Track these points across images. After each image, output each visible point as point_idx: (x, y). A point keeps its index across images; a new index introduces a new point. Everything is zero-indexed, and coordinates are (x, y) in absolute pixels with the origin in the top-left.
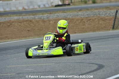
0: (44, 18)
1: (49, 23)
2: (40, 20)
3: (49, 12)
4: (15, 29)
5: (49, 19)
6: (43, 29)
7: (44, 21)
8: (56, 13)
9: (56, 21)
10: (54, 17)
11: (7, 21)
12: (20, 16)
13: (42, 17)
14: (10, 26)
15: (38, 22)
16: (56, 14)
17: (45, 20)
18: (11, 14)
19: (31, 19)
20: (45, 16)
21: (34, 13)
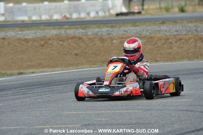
0: (102, 34)
1: (112, 43)
2: (95, 38)
3: (110, 25)
4: (53, 52)
5: (111, 36)
6: (101, 53)
7: (102, 40)
8: (121, 26)
9: (123, 40)
10: (120, 32)
11: (40, 38)
12: (59, 29)
13: (98, 32)
14: (46, 45)
15: (92, 41)
16: (122, 29)
17: (104, 38)
18: (44, 26)
19: (81, 34)
20: (104, 30)
21: (84, 26)
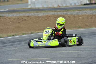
0: (74, 14)
1: (79, 18)
2: (71, 16)
3: (79, 10)
4: (51, 23)
5: (78, 15)
6: (73, 23)
7: (74, 17)
8: (84, 10)
9: (84, 17)
10: (83, 13)
11: (45, 16)
12: (55, 12)
13: (72, 13)
14: (47, 19)
15: (70, 17)
16: (84, 12)
17: (75, 16)
18: (48, 10)
19: (64, 14)
20: (75, 12)
21: (67, 10)
